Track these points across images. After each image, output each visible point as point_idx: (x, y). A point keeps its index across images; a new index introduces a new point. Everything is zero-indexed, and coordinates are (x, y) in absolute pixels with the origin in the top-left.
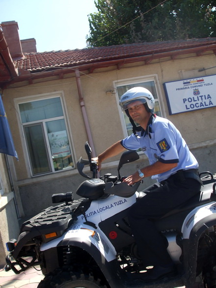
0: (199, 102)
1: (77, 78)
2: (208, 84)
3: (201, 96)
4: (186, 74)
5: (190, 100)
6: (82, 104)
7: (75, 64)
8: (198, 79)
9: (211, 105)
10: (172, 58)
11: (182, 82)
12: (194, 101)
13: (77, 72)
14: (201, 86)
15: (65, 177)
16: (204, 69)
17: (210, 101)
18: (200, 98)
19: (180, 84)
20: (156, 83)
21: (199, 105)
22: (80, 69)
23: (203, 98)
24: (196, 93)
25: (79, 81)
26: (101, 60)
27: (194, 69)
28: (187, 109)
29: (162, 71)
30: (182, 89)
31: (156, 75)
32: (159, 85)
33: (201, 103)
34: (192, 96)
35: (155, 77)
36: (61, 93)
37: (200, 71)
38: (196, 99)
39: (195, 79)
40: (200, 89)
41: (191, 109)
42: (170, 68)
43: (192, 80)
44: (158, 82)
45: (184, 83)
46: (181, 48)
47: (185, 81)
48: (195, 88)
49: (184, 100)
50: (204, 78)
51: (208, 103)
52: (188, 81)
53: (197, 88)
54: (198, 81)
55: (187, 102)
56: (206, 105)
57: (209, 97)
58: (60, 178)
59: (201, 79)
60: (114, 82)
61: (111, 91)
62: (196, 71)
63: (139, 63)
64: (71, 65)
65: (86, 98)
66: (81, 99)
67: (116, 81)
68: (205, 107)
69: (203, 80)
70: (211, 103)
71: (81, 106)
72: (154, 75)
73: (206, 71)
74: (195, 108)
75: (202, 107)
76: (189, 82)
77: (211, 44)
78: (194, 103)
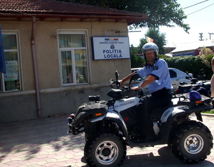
0: (113, 54)
1: (33, 23)
2: (121, 43)
3: (115, 50)
4: (107, 33)
5: (108, 51)
6: (33, 42)
7: (33, 12)
8: (115, 38)
9: (121, 58)
10: (100, 20)
11: (104, 38)
13: (34, 19)
14: (116, 43)
15: (13, 96)
16: (119, 32)
18: (114, 51)
20: (87, 36)
21: (113, 56)
22: (36, 17)
23: (116, 51)
24: (112, 47)
25: (35, 25)
26: (52, 13)
27: (112, 30)
28: (105, 57)
29: (92, 28)
30: (103, 43)
31: (87, 30)
32: (88, 38)
33: (115, 55)
34: (109, 48)
35: (86, 32)
36: (18, 32)
37: (116, 32)
38: (111, 51)
39: (113, 38)
40: (115, 45)
41: (107, 58)
42: (97, 27)
43: (111, 38)
45: (105, 39)
47: (106, 38)
48: (111, 44)
49: (104, 51)
50: (119, 38)
51: (119, 56)
52: (108, 38)
53: (113, 44)
55: (105, 53)
57: (120, 51)
58: (9, 97)
59: (117, 38)
60: (57, 30)
61: (54, 36)
62: (114, 32)
63: (76, 19)
64: (29, 12)
65: (36, 39)
66: (32, 39)
67: (59, 30)
68: (117, 58)
70: (121, 56)
71: (32, 44)
72: (86, 30)
73: (121, 33)
74: (110, 58)
75: (115, 58)
76: (108, 39)
77: (126, 15)
78: (110, 54)
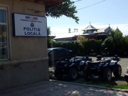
0: (33, 31)
2: (39, 22)
3: (35, 28)
4: (27, 12)
5: (28, 29)
8: (35, 17)
9: (39, 35)
11: (25, 16)
12: (30, 30)
14: (35, 21)
16: (38, 12)
17: (39, 33)
18: (34, 29)
19: (23, 17)
20: (8, 12)
21: (33, 33)
23: (36, 29)
24: (32, 25)
27: (32, 10)
28: (25, 34)
29: (13, 5)
30: (24, 20)
31: (9, 6)
32: (9, 14)
33: (34, 33)
34: (29, 26)
35: (7, 8)
37: (36, 12)
38: (31, 29)
39: (33, 16)
40: (35, 23)
41: (27, 35)
43: (31, 16)
44: (9, 11)
45: (26, 17)
47: (27, 16)
48: (32, 22)
49: (25, 28)
50: (38, 17)
51: (38, 34)
52: (29, 16)
53: (33, 22)
54: (34, 18)
55: (26, 30)
56: (36, 35)
57: (39, 30)
59: (36, 17)
68: (36, 36)
69: (37, 18)
70: (39, 34)
72: (7, 6)
74: (30, 35)
75: (34, 35)
76: (29, 17)
78: (30, 32)
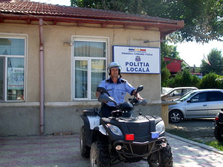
0: (139, 67)
1: (40, 26)
2: (149, 55)
3: (141, 63)
4: (133, 42)
5: (132, 64)
6: (41, 48)
7: (41, 14)
8: (142, 48)
9: (148, 72)
10: (125, 26)
11: (128, 48)
12: (135, 65)
13: (41, 21)
14: (143, 54)
15: (14, 107)
17: (148, 69)
18: (140, 64)
19: (126, 49)
21: (138, 70)
22: (44, 20)
23: (143, 64)
24: (138, 59)
25: (42, 29)
26: (64, 16)
27: (140, 40)
28: (127, 71)
29: (114, 36)
30: (127, 54)
31: (109, 38)
33: (140, 69)
34: (134, 61)
36: (26, 36)
37: (145, 42)
38: (136, 64)
39: (139, 48)
40: (141, 57)
41: (130, 72)
42: (121, 35)
43: (136, 48)
44: (109, 43)
45: (129, 50)
46: (132, 20)
47: (131, 48)
48: (137, 55)
49: (127, 64)
51: (145, 70)
52: (133, 48)
54: (141, 50)
56: (143, 71)
57: (147, 65)
58: (9, 107)
59: (144, 49)
60: (72, 36)
61: (67, 43)
62: (142, 42)
63: (96, 25)
64: (37, 14)
65: (46, 45)
66: (41, 44)
67: (74, 36)
68: (142, 72)
69: (145, 50)
70: (148, 70)
71: (40, 51)
72: (107, 38)
73: (150, 43)
74: (134, 72)
75: (140, 72)
76: (134, 50)
77: (157, 22)
78: (134, 67)
